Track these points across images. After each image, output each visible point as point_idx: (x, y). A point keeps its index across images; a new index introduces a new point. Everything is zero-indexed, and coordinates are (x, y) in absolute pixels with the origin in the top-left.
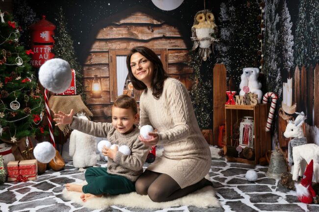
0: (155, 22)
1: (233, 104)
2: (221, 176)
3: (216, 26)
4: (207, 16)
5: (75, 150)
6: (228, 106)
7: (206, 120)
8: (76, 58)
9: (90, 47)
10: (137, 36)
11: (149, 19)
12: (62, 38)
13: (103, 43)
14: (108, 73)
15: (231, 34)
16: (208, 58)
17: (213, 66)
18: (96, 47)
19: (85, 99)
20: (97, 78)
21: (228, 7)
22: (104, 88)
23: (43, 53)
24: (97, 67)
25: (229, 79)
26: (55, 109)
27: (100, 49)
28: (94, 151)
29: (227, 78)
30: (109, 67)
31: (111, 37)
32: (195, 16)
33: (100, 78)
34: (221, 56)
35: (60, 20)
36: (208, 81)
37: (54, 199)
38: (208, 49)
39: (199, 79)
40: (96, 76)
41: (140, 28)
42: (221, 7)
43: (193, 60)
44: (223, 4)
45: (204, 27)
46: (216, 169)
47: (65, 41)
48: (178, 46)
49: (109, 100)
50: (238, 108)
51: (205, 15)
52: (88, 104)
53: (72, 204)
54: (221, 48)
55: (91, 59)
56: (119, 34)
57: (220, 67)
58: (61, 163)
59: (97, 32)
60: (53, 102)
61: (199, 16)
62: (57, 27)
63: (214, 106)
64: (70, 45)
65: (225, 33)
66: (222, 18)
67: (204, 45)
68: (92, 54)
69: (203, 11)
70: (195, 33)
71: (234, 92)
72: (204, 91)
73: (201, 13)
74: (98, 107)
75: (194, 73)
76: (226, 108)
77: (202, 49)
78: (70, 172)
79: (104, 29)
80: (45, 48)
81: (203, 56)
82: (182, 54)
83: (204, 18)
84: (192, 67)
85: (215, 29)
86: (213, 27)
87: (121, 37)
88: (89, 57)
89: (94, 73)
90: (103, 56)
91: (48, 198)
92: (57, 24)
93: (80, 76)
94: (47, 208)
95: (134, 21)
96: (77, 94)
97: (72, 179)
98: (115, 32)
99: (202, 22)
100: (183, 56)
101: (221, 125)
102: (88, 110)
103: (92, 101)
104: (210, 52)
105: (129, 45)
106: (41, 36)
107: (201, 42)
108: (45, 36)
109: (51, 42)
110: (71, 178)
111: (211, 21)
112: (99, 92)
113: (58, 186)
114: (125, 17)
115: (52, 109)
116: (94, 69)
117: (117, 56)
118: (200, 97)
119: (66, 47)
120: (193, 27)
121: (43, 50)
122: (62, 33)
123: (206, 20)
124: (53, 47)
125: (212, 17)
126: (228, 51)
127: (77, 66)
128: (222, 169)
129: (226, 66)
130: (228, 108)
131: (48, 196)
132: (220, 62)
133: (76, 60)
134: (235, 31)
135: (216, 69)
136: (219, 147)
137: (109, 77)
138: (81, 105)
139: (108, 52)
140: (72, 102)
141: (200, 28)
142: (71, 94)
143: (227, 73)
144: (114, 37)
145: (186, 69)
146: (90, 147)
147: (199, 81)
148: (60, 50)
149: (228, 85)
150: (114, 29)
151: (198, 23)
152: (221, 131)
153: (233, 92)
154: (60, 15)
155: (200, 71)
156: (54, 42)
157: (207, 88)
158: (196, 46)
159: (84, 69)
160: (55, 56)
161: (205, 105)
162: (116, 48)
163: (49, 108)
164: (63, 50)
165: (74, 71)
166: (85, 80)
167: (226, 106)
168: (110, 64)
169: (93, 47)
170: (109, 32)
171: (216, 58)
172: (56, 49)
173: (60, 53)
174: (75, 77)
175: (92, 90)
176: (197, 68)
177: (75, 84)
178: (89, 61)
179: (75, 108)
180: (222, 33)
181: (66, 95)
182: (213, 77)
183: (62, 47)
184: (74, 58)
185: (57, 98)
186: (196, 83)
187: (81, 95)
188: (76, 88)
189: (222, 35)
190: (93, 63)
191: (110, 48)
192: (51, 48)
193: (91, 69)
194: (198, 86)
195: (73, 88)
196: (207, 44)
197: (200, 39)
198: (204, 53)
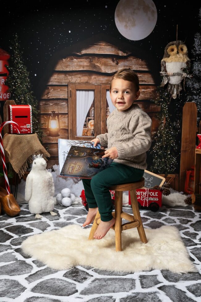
0: (120, 53)
2: (192, 230)
3: (188, 59)
4: (179, 49)
5: (31, 195)
6: (199, 151)
7: (173, 164)
8: (32, 92)
9: (48, 79)
10: (100, 69)
11: (113, 49)
12: (17, 68)
13: (62, 76)
14: (67, 109)
16: (177, 95)
17: (182, 105)
18: (55, 79)
19: (41, 137)
20: (55, 115)
22: (62, 126)
24: (55, 102)
25: (200, 120)
26: (10, 149)
27: (58, 82)
28: (51, 196)
29: (198, 118)
30: (67, 103)
31: (71, 69)
32: (166, 48)
33: (58, 115)
34: (193, 94)
35: (15, 49)
37: (13, 254)
38: (178, 85)
39: (166, 118)
40: (54, 112)
41: (104, 60)
42: (196, 38)
43: (161, 98)
44: (198, 34)
45: (175, 61)
46: (184, 220)
47: (20, 72)
48: (145, 82)
51: (177, 47)
52: (44, 142)
53: (33, 262)
54: (193, 84)
55: (48, 93)
56: (80, 66)
57: (191, 105)
58: (17, 209)
59: (56, 64)
60: (8, 141)
61: (170, 47)
62: (11, 56)
63: (182, 149)
64: (26, 77)
65: (198, 67)
66: (195, 51)
67: (174, 80)
68: (50, 88)
69: (175, 42)
70: (165, 67)
72: (171, 131)
73: (173, 44)
75: (161, 112)
76: (196, 153)
77: (171, 85)
78: (26, 219)
79: (64, 60)
81: (173, 93)
82: (150, 90)
83: (176, 50)
84: (159, 105)
85: (187, 63)
86: (186, 61)
87: (81, 69)
88: (47, 91)
89: (51, 108)
90: (61, 90)
91: (6, 252)
92: (11, 52)
93: (36, 112)
94: (8, 266)
95: (97, 52)
96: (33, 133)
97: (29, 229)
98: (76, 64)
99: (174, 55)
100: (150, 93)
101: (188, 170)
102: (45, 150)
103: (49, 139)
104: (180, 89)
105: (90, 79)
107: (171, 78)
109: (5, 73)
110: (28, 226)
111: (183, 55)
112: (56, 130)
113: (15, 236)
114: (87, 47)
115: (7, 150)
116: (51, 104)
117: (77, 90)
118: (168, 139)
119: (21, 79)
120: (162, 60)
122: (17, 63)
123: (178, 53)
124: (7, 79)
125: (185, 49)
127: (33, 100)
128: (190, 221)
129: (197, 105)
130: (198, 153)
131: (6, 250)
132: (190, 100)
133: (32, 94)
135: (186, 108)
136: (185, 193)
137: (67, 114)
138: (38, 145)
139: (67, 86)
140: (29, 142)
141: (171, 62)
142: (26, 133)
143: (199, 113)
144: (74, 69)
145: (153, 107)
146: (47, 192)
147: (166, 120)
148: (15, 83)
149: (198, 126)
150: (75, 60)
151: (168, 56)
152: (188, 176)
154: (15, 43)
155: (168, 110)
156: (8, 73)
157: (175, 129)
158: (166, 82)
159: (41, 104)
160: (10, 89)
161: (172, 147)
162: (76, 82)
163: (3, 148)
164: (17, 83)
165: (30, 107)
166: (42, 116)
167: (197, 151)
168: (69, 100)
169: (51, 80)
170: (69, 63)
171: (187, 96)
172: (10, 81)
173: (15, 85)
174: (31, 114)
175: (49, 127)
176: (165, 106)
177: (31, 121)
178: (46, 96)
179: (31, 148)
180: (195, 68)
181: (22, 133)
182: (182, 116)
183: (17, 79)
184: (30, 92)
185: (12, 137)
186: (163, 123)
187: (37, 133)
188: (32, 125)
189: (195, 70)
190: (50, 98)
191: (69, 81)
192: (5, 80)
193: (48, 104)
194: (165, 126)
195: (29, 126)
196: (178, 80)
197: (171, 74)
198: (173, 90)
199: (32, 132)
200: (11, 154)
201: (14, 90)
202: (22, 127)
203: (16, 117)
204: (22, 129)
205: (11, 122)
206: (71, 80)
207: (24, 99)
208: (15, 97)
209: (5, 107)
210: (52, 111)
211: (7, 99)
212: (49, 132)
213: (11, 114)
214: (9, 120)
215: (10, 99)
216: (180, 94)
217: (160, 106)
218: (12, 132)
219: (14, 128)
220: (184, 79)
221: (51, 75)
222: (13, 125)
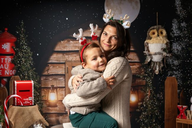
1: (184, 118)
3: (168, 41)
4: (159, 32)
6: (179, 120)
8: (34, 69)
9: (48, 58)
12: (22, 49)
13: (60, 55)
14: (64, 83)
15: (183, 48)
16: (159, 71)
17: (164, 79)
18: (54, 58)
19: (42, 107)
20: (54, 88)
21: (179, 23)
23: (4, 63)
24: (54, 77)
25: (180, 92)
26: (13, 120)
27: (57, 60)
29: (178, 91)
30: (65, 78)
31: (68, 50)
32: (148, 31)
33: (56, 88)
34: (173, 70)
35: (21, 33)
36: (160, 94)
38: (160, 63)
39: (151, 91)
40: (53, 86)
42: (173, 23)
43: (146, 73)
44: (175, 20)
45: (156, 43)
47: (25, 52)
49: (64, 109)
50: (189, 123)
51: (158, 31)
52: (44, 112)
54: (173, 62)
55: (48, 70)
56: (76, 47)
57: (172, 79)
59: (55, 45)
60: (12, 113)
61: (152, 31)
62: (18, 39)
63: (165, 118)
64: (29, 56)
65: (176, 47)
66: (173, 33)
67: (156, 59)
68: (50, 65)
69: (156, 27)
70: (148, 48)
71: (186, 107)
72: (155, 102)
73: (154, 29)
74: (54, 115)
75: (146, 85)
76: (177, 122)
77: (154, 62)
79: (62, 42)
80: (6, 59)
81: (156, 69)
82: (135, 67)
83: (156, 34)
84: (144, 79)
85: (167, 44)
86: (165, 42)
88: (47, 68)
89: (51, 83)
90: (59, 67)
92: (18, 36)
93: (38, 86)
96: (35, 105)
98: (72, 45)
99: (155, 37)
100: (136, 69)
102: (44, 120)
103: (48, 110)
104: (162, 65)
106: (3, 48)
107: (153, 56)
108: (7, 47)
109: (12, 53)
111: (163, 37)
112: (55, 102)
115: (11, 120)
116: (51, 79)
118: (152, 109)
119: (25, 58)
120: (146, 42)
121: (4, 60)
122: (22, 45)
123: (158, 36)
124: (13, 58)
125: (165, 33)
126: (180, 65)
127: (35, 76)
129: (177, 79)
130: (179, 122)
132: (171, 75)
133: (35, 71)
134: (186, 46)
135: (168, 82)
137: (65, 87)
138: (38, 116)
139: (64, 63)
140: (30, 113)
141: (153, 43)
142: (28, 105)
143: (179, 86)
144: (70, 50)
145: (139, 81)
147: (151, 93)
148: (20, 61)
149: (179, 98)
150: (71, 42)
151: (150, 38)
153: (184, 107)
154: (21, 29)
155: (152, 84)
156: (14, 53)
157: (158, 99)
158: (149, 60)
159: (42, 79)
160: (15, 66)
161: (157, 116)
162: (72, 60)
163: (8, 118)
164: (22, 61)
165: (32, 82)
166: (42, 89)
167: (178, 120)
168: (66, 75)
169: (51, 59)
170: (66, 45)
171: (168, 72)
172: (16, 60)
173: (20, 63)
174: (33, 88)
175: (49, 99)
176: (149, 80)
177: (33, 95)
178: (46, 72)
179: (32, 118)
180: (174, 48)
181: (25, 105)
182: (164, 89)
183: (22, 58)
184: (32, 69)
185: (16, 108)
186: (148, 95)
187: (38, 104)
188: (33, 98)
189: (174, 49)
190: (50, 74)
191: (66, 59)
192: (12, 59)
193: (48, 79)
194: (149, 98)
195: (31, 99)
196: (159, 58)
197: (153, 53)
198: (156, 67)
199: (33, 104)
200: (15, 124)
201: (19, 67)
202: (24, 99)
203: (20, 91)
204: (24, 101)
205: (16, 95)
206: (68, 58)
207: (28, 75)
208: (20, 73)
209: (11, 82)
210: (52, 85)
211: (12, 75)
212: (48, 103)
213: (16, 89)
214: (14, 94)
215: (16, 75)
216: (161, 70)
217: (145, 81)
218: (16, 104)
219: (17, 101)
220: (164, 57)
221: (51, 54)
222: (17, 98)
